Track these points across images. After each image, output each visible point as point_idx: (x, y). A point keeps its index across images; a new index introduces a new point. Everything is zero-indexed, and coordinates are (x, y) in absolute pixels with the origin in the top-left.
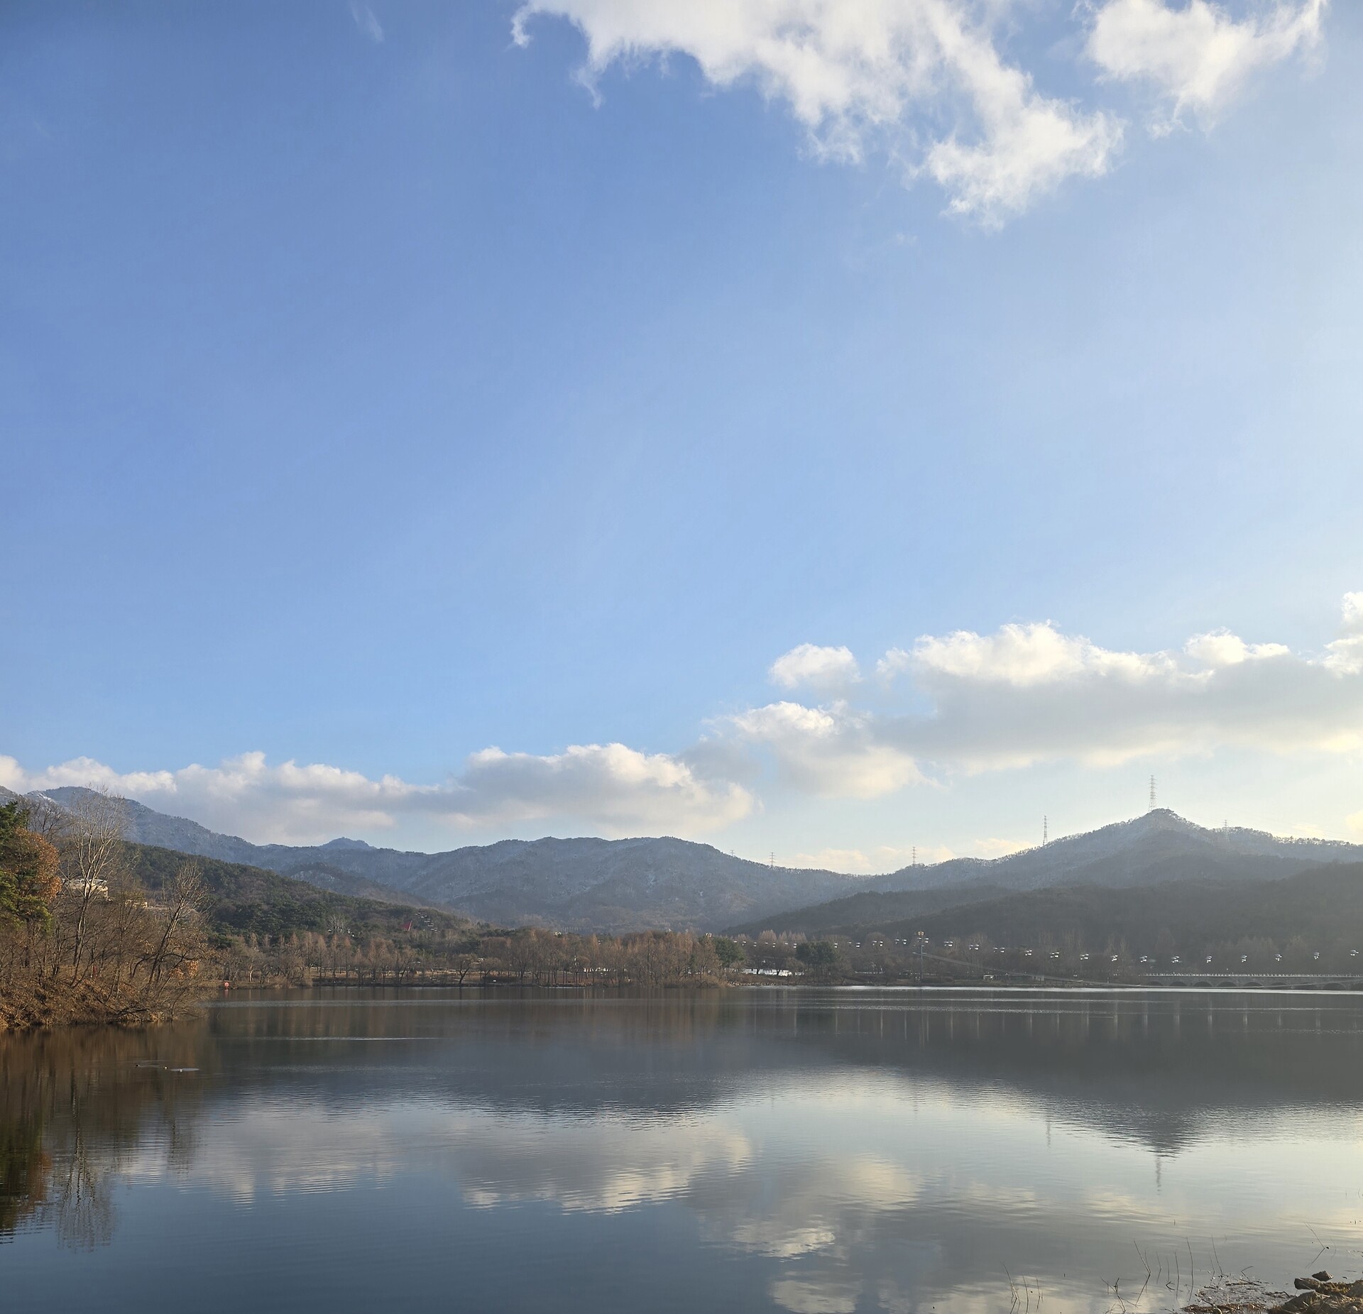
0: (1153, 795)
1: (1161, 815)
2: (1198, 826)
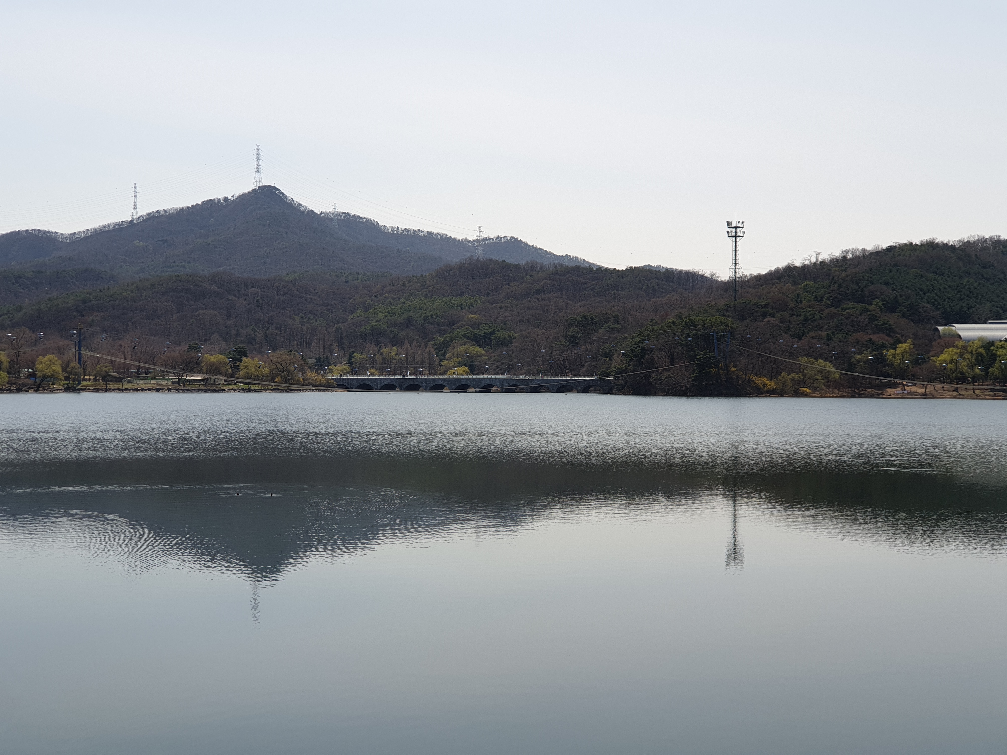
0: (258, 170)
1: (267, 194)
2: (306, 208)
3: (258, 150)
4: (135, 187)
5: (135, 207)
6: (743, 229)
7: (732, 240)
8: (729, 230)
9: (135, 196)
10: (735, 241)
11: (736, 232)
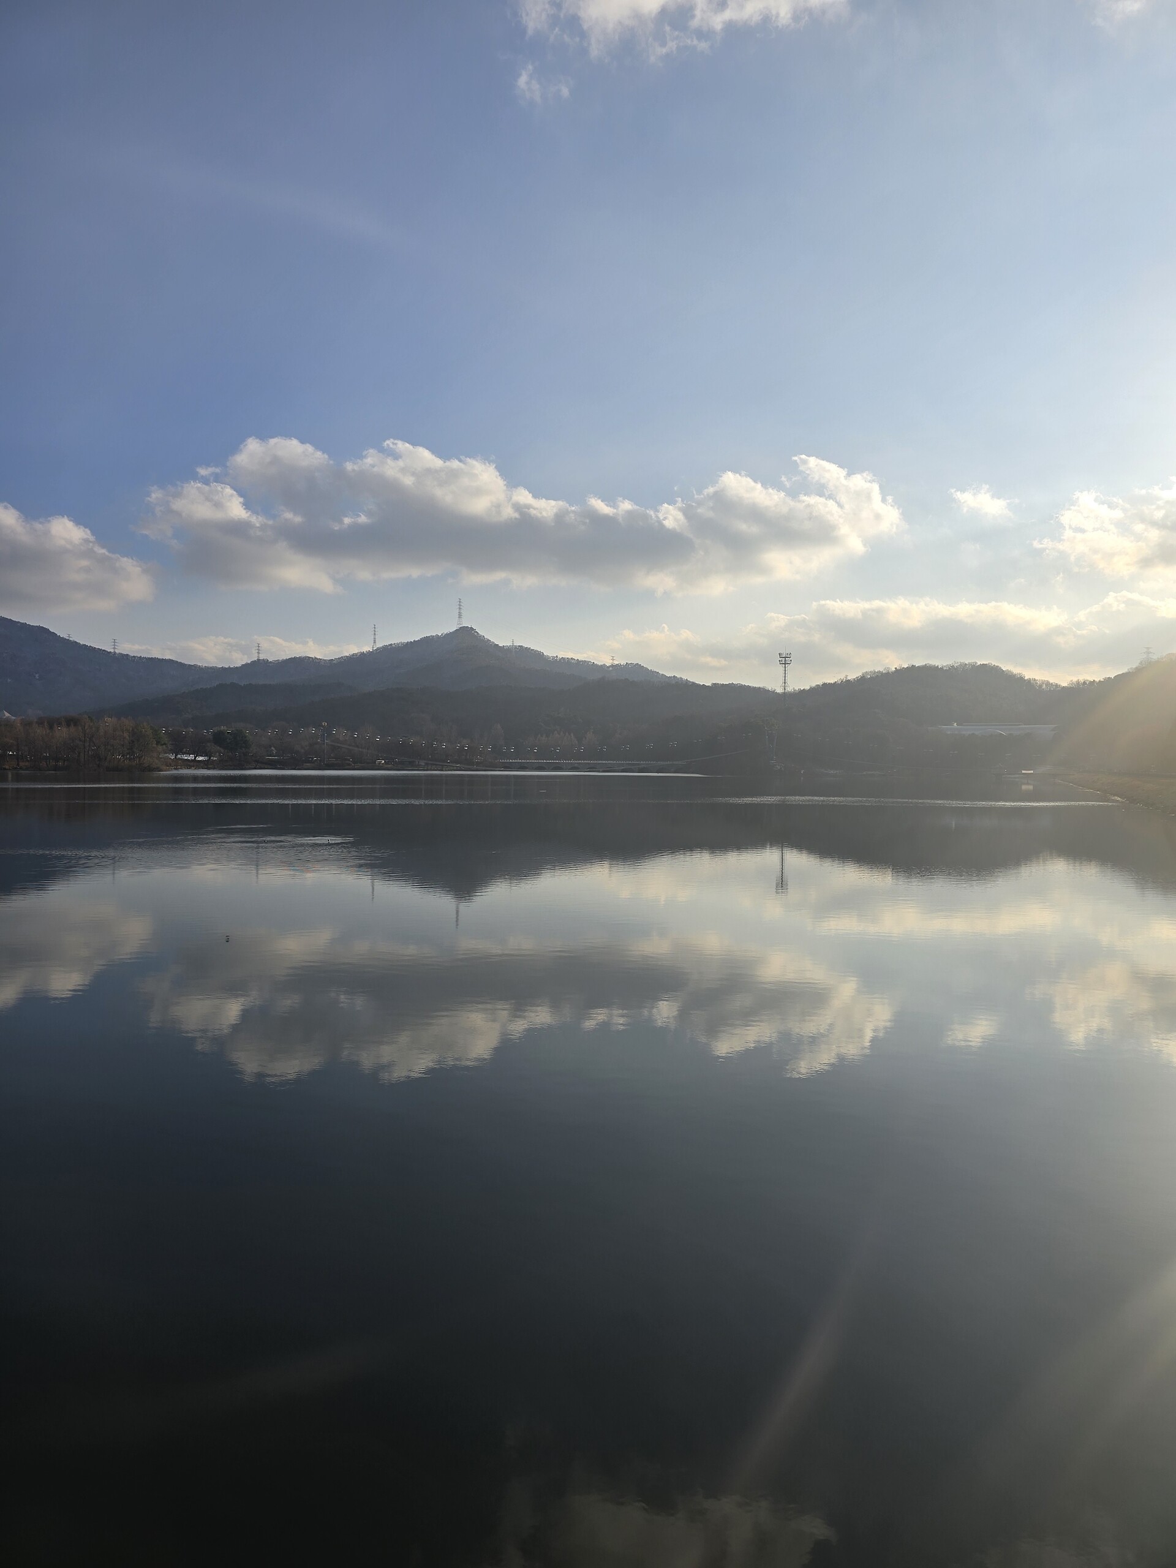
0: (460, 616)
1: (466, 632)
2: (493, 642)
3: (460, 602)
4: (375, 628)
5: (375, 642)
6: (791, 659)
7: (782, 668)
8: (781, 659)
9: (375, 634)
10: (785, 667)
11: (785, 660)
